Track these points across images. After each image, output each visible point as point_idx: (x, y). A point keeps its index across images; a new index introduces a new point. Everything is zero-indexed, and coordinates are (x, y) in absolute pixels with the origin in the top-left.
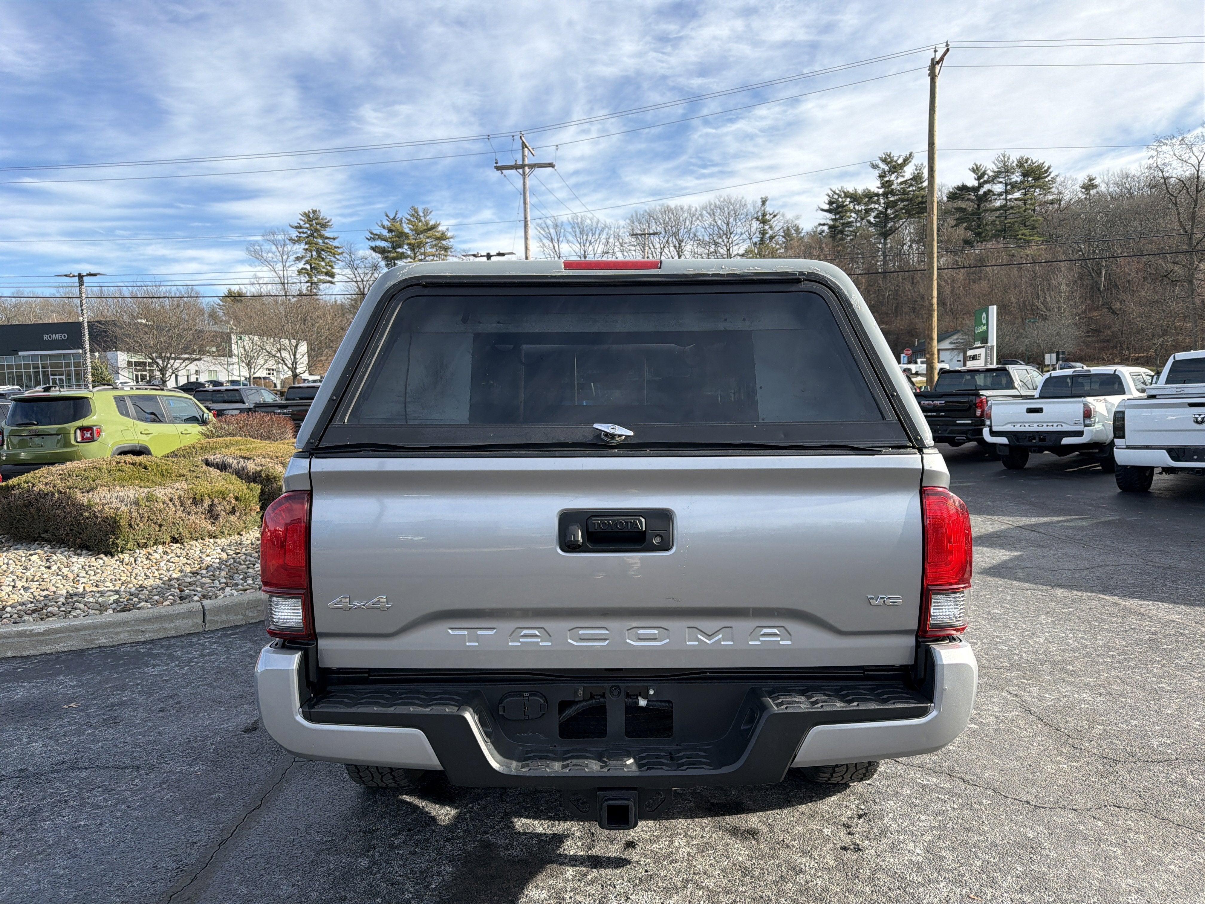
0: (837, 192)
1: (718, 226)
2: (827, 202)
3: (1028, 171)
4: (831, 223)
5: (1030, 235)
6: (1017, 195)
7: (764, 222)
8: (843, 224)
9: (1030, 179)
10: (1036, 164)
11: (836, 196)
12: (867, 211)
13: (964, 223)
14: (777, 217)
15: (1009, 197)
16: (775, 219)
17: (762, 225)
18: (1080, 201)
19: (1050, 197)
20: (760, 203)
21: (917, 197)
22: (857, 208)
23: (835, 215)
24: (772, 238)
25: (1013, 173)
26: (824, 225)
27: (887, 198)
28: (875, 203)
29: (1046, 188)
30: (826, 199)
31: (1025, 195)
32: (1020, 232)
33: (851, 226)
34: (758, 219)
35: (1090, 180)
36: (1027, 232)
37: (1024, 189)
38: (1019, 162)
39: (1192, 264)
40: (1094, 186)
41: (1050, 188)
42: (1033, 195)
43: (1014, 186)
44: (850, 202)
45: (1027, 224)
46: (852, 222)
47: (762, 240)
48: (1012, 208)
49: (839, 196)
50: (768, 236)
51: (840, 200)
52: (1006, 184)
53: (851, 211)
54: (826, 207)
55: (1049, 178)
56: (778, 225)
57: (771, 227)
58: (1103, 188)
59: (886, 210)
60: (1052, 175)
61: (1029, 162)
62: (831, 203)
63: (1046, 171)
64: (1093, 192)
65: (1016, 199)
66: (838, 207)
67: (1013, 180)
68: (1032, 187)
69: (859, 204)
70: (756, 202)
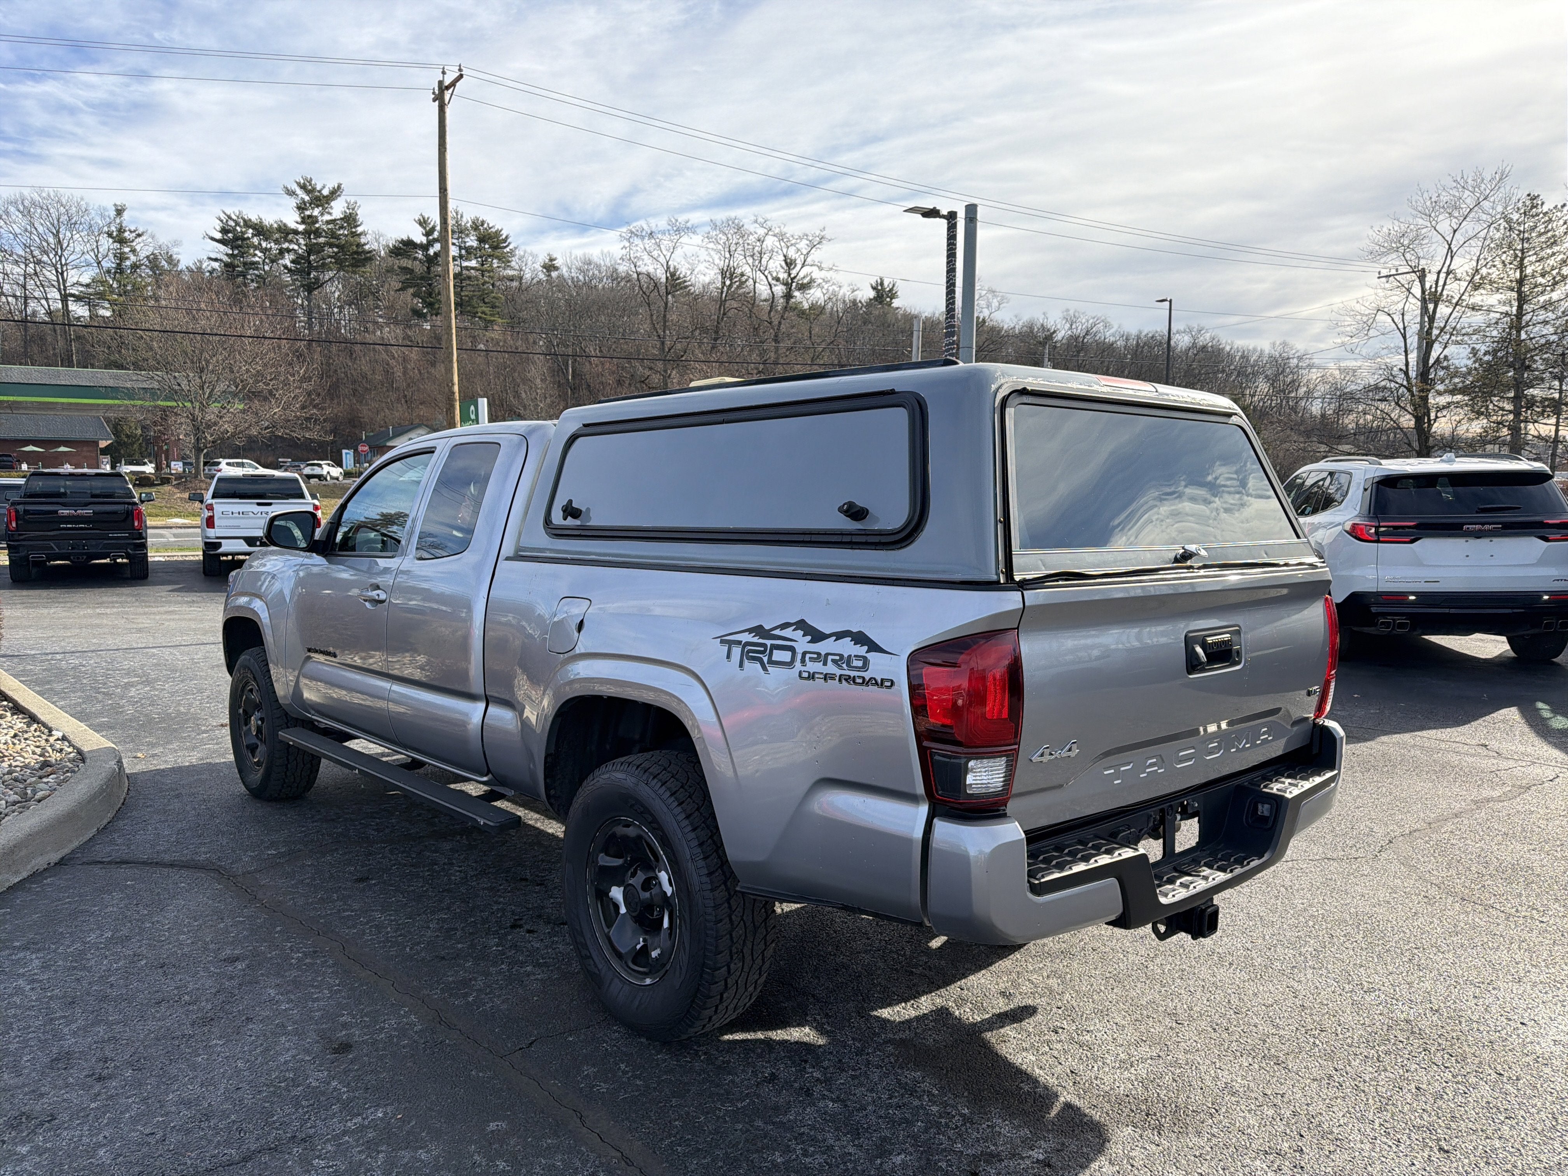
0: (234, 217)
1: (39, 234)
2: (218, 228)
3: (484, 236)
4: (226, 259)
5: (491, 315)
6: (473, 263)
7: (122, 241)
8: (245, 264)
9: (487, 246)
10: (493, 230)
11: (232, 223)
12: (282, 252)
13: (411, 287)
14: (144, 238)
15: (465, 264)
16: (139, 240)
17: (118, 245)
18: (540, 282)
19: (510, 273)
20: (113, 213)
21: (351, 245)
22: (264, 244)
23: (232, 249)
24: (135, 267)
25: (467, 235)
26: (216, 260)
27: (310, 239)
28: (291, 242)
29: (505, 260)
30: (218, 225)
31: (483, 265)
32: (479, 310)
33: (257, 269)
34: (110, 235)
35: (551, 260)
36: (487, 310)
37: (481, 257)
38: (473, 223)
39: (665, 371)
40: (556, 268)
41: (509, 262)
42: (491, 266)
43: (470, 252)
44: (254, 235)
45: (486, 300)
46: (257, 263)
47: (119, 269)
48: (469, 278)
49: (237, 224)
50: (128, 263)
51: (238, 229)
52: (460, 248)
53: (256, 248)
54: (218, 236)
55: (508, 249)
56: (144, 249)
57: (133, 251)
58: (564, 271)
59: (309, 255)
60: (511, 247)
61: (485, 226)
62: (224, 231)
63: (505, 240)
64: (554, 274)
65: (473, 268)
66: (236, 238)
67: (468, 244)
68: (489, 256)
69: (266, 240)
70: (105, 209)
